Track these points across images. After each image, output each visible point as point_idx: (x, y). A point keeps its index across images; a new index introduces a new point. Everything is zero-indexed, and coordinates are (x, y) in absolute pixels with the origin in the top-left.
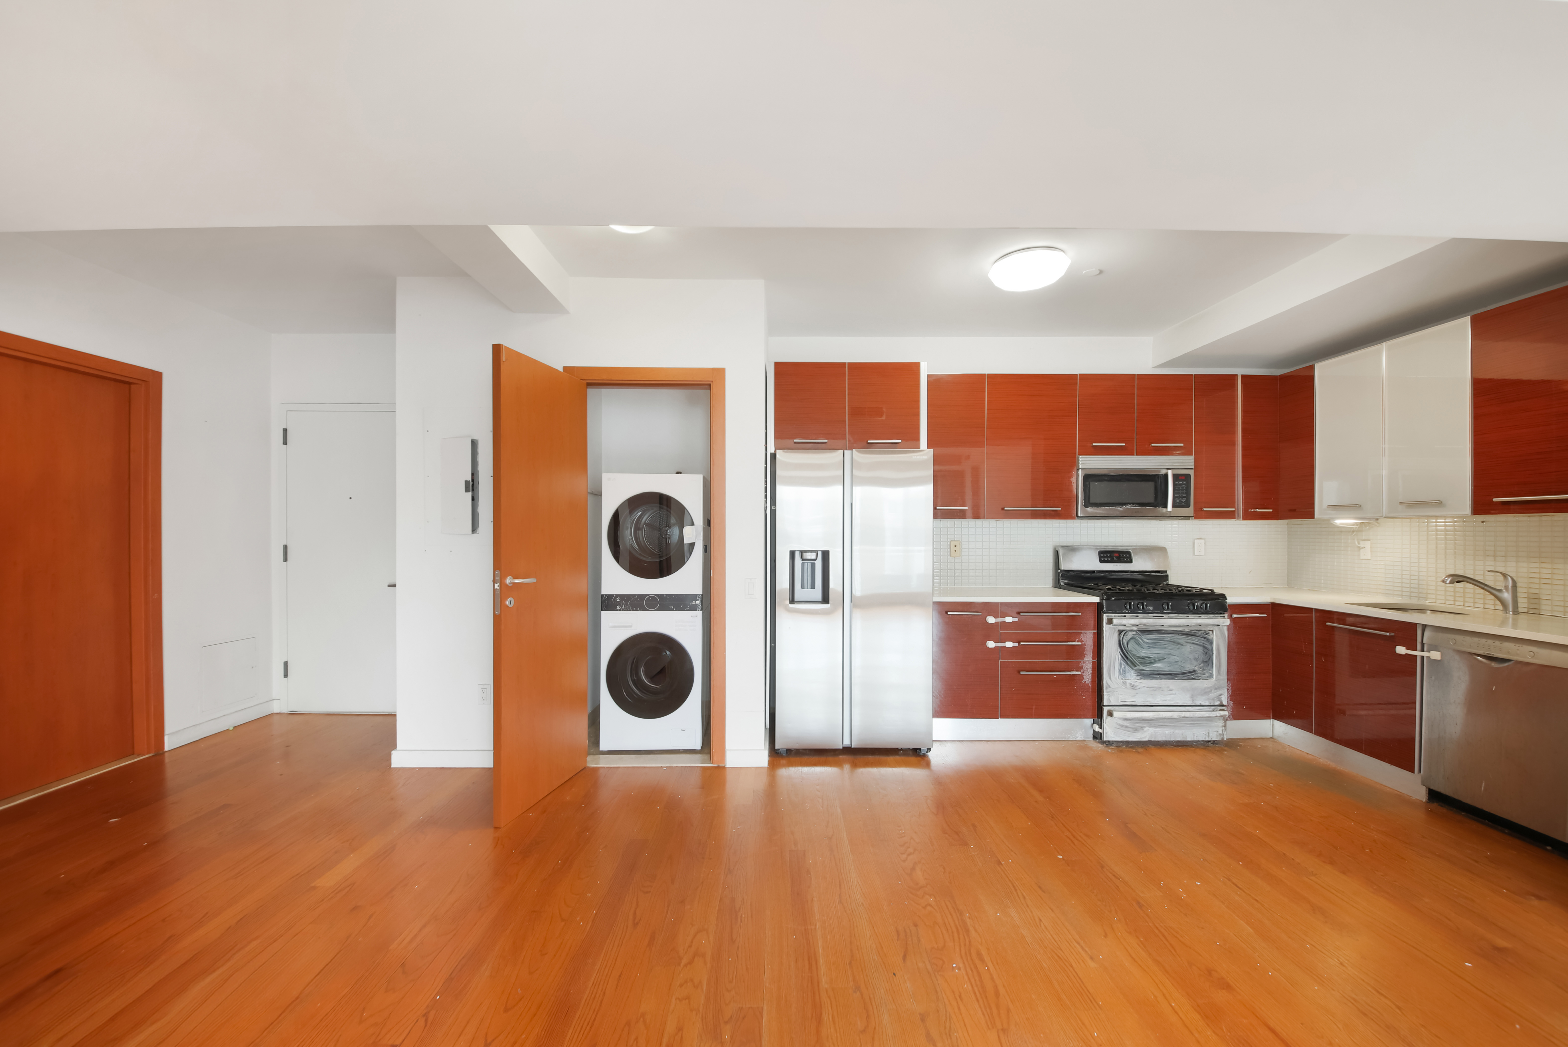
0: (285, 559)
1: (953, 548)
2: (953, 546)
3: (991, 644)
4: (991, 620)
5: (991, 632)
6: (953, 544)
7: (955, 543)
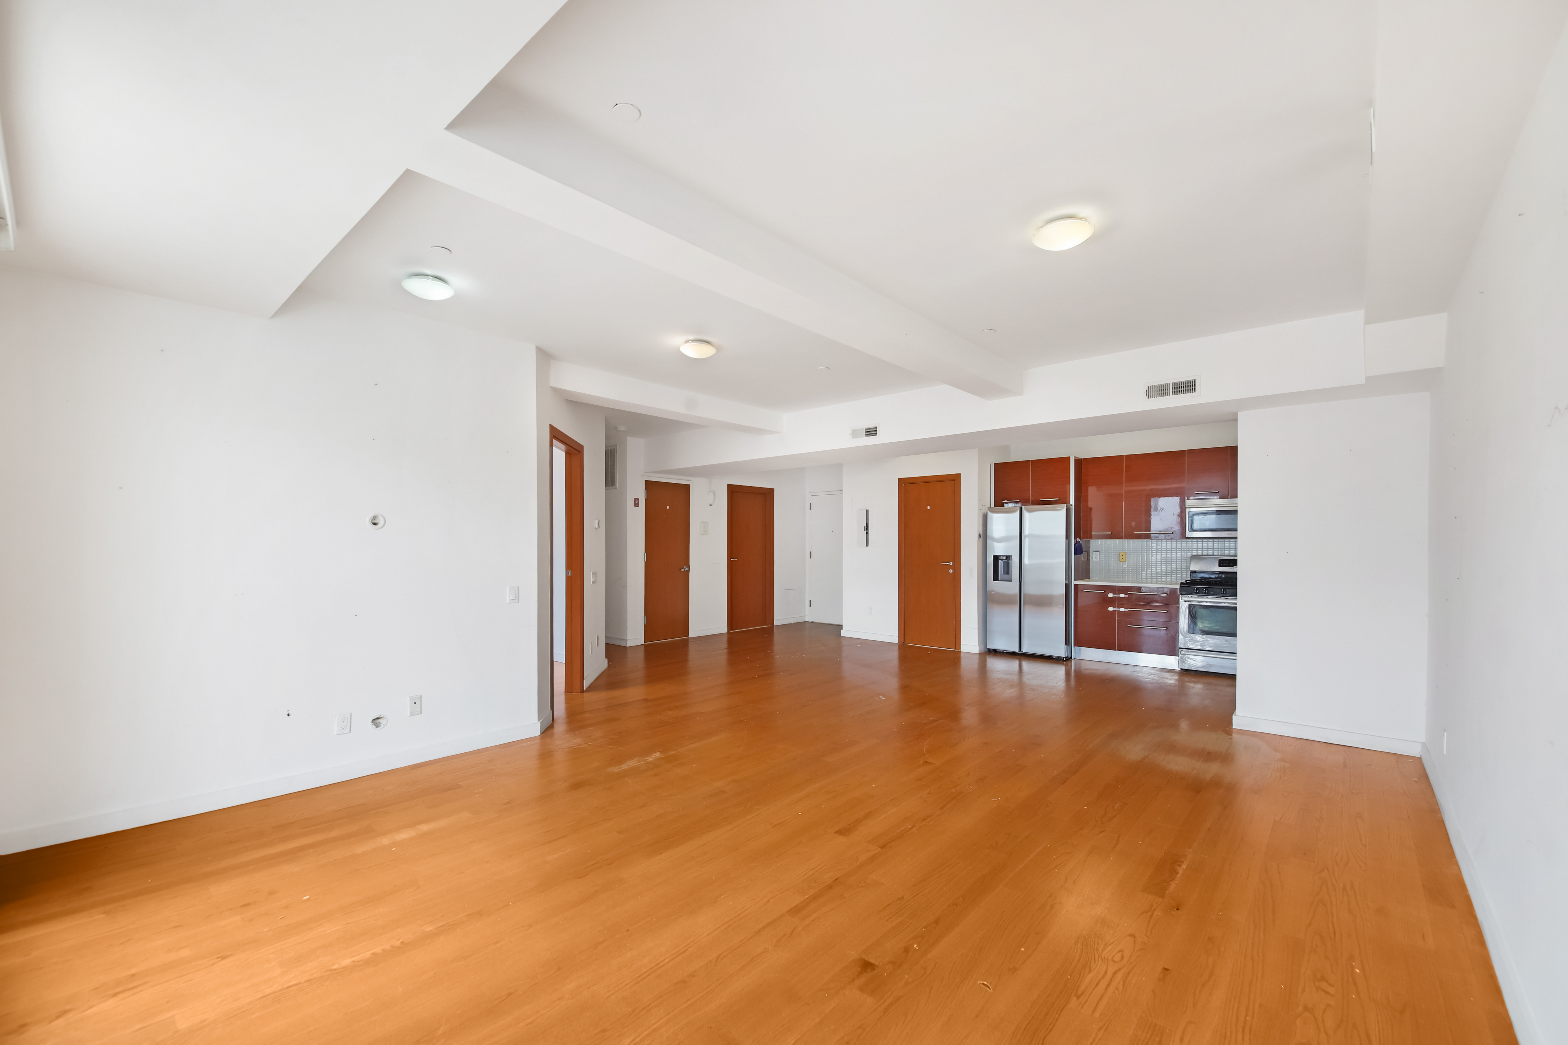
0: (811, 558)
1: (1121, 557)
2: (1121, 555)
3: (1111, 609)
4: (1111, 595)
5: (1112, 602)
6: (1121, 554)
7: (1122, 554)
